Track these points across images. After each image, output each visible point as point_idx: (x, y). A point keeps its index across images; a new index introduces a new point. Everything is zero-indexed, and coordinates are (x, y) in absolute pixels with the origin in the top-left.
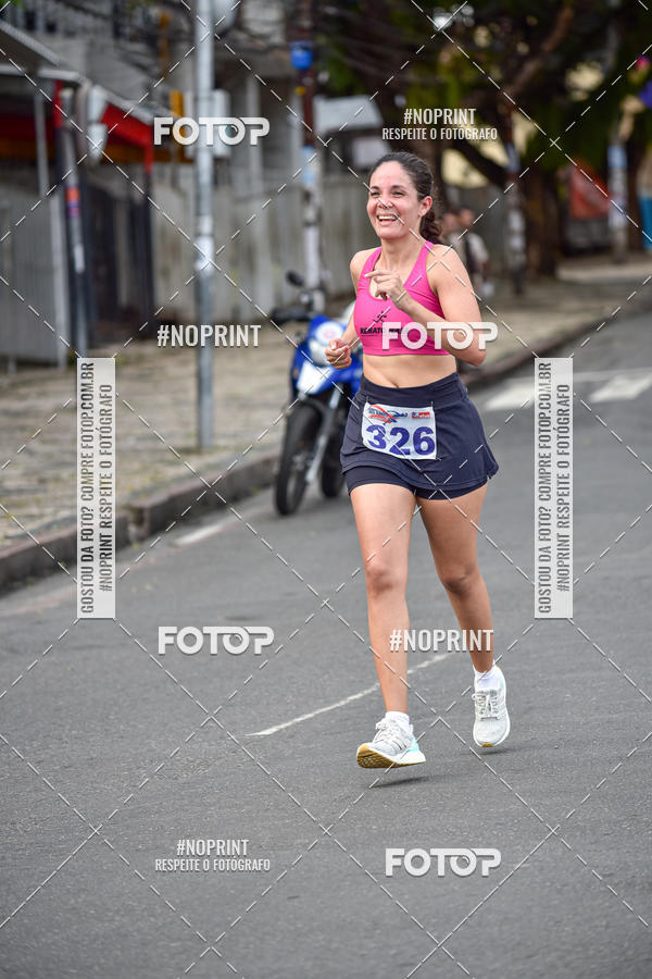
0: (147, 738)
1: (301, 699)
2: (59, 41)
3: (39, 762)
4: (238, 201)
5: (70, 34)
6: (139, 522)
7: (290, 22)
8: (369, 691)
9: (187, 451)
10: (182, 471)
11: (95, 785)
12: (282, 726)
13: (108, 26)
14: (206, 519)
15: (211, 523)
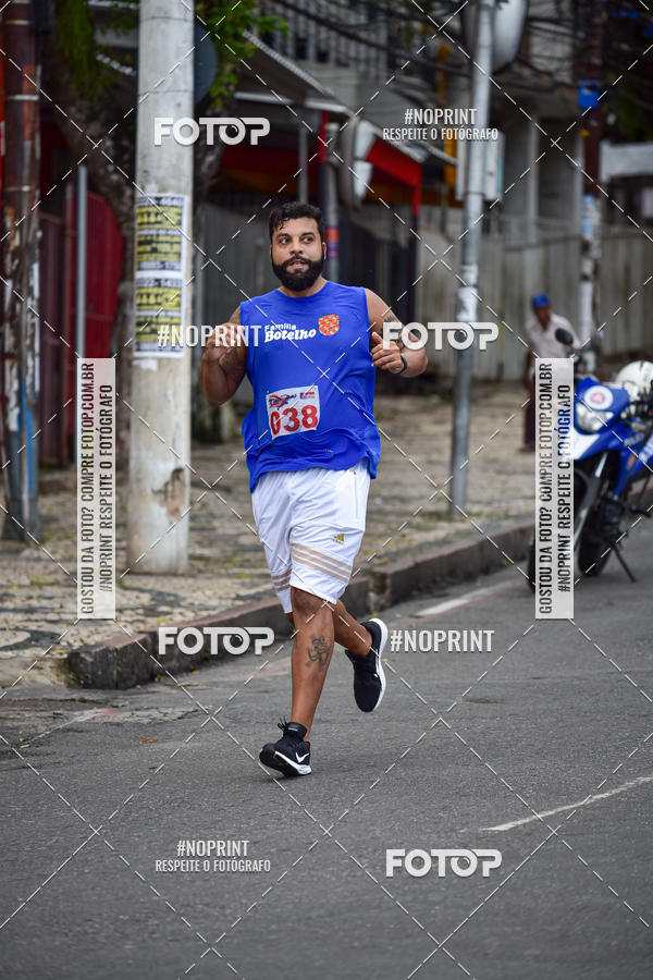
0: (372, 825)
1: (542, 794)
2: (329, 72)
3: (256, 843)
4: (508, 250)
5: (341, 64)
6: (381, 589)
7: (579, 59)
8: (618, 791)
9: (437, 516)
10: (431, 536)
11: (313, 873)
12: (519, 822)
13: (383, 56)
14: (453, 590)
15: (457, 596)
